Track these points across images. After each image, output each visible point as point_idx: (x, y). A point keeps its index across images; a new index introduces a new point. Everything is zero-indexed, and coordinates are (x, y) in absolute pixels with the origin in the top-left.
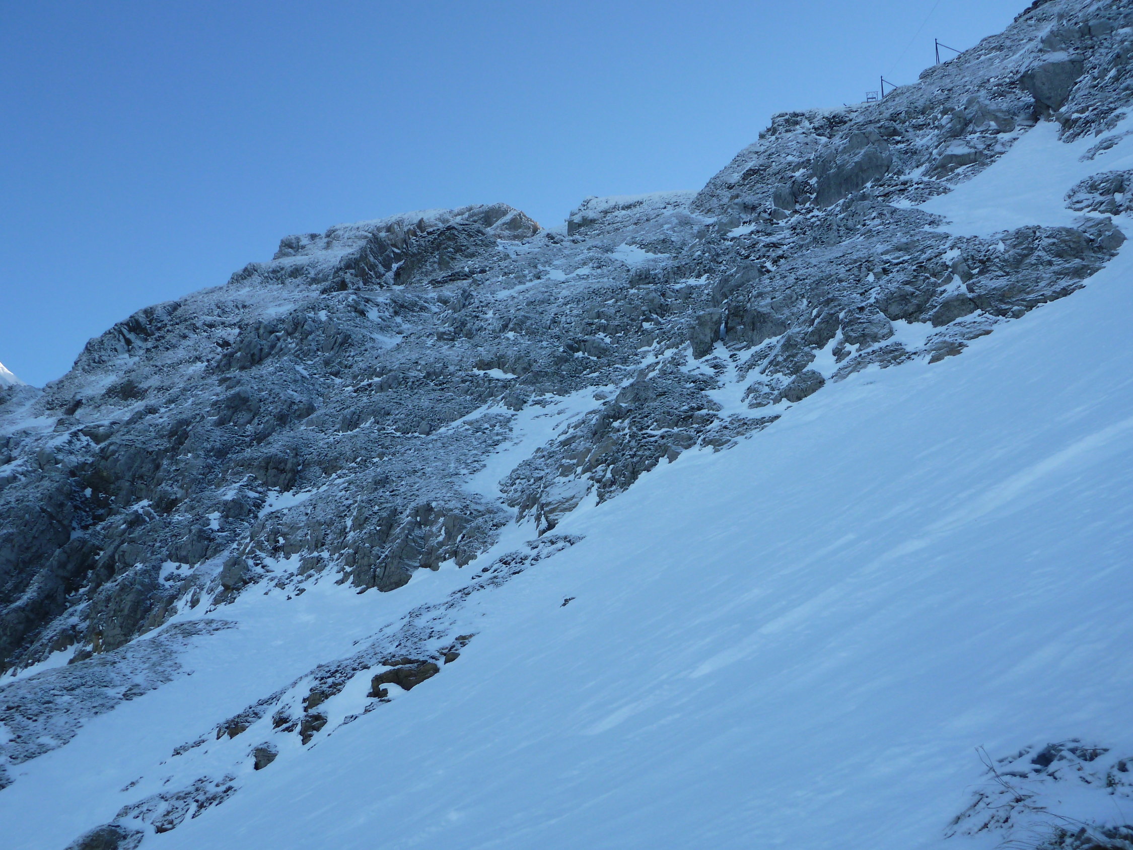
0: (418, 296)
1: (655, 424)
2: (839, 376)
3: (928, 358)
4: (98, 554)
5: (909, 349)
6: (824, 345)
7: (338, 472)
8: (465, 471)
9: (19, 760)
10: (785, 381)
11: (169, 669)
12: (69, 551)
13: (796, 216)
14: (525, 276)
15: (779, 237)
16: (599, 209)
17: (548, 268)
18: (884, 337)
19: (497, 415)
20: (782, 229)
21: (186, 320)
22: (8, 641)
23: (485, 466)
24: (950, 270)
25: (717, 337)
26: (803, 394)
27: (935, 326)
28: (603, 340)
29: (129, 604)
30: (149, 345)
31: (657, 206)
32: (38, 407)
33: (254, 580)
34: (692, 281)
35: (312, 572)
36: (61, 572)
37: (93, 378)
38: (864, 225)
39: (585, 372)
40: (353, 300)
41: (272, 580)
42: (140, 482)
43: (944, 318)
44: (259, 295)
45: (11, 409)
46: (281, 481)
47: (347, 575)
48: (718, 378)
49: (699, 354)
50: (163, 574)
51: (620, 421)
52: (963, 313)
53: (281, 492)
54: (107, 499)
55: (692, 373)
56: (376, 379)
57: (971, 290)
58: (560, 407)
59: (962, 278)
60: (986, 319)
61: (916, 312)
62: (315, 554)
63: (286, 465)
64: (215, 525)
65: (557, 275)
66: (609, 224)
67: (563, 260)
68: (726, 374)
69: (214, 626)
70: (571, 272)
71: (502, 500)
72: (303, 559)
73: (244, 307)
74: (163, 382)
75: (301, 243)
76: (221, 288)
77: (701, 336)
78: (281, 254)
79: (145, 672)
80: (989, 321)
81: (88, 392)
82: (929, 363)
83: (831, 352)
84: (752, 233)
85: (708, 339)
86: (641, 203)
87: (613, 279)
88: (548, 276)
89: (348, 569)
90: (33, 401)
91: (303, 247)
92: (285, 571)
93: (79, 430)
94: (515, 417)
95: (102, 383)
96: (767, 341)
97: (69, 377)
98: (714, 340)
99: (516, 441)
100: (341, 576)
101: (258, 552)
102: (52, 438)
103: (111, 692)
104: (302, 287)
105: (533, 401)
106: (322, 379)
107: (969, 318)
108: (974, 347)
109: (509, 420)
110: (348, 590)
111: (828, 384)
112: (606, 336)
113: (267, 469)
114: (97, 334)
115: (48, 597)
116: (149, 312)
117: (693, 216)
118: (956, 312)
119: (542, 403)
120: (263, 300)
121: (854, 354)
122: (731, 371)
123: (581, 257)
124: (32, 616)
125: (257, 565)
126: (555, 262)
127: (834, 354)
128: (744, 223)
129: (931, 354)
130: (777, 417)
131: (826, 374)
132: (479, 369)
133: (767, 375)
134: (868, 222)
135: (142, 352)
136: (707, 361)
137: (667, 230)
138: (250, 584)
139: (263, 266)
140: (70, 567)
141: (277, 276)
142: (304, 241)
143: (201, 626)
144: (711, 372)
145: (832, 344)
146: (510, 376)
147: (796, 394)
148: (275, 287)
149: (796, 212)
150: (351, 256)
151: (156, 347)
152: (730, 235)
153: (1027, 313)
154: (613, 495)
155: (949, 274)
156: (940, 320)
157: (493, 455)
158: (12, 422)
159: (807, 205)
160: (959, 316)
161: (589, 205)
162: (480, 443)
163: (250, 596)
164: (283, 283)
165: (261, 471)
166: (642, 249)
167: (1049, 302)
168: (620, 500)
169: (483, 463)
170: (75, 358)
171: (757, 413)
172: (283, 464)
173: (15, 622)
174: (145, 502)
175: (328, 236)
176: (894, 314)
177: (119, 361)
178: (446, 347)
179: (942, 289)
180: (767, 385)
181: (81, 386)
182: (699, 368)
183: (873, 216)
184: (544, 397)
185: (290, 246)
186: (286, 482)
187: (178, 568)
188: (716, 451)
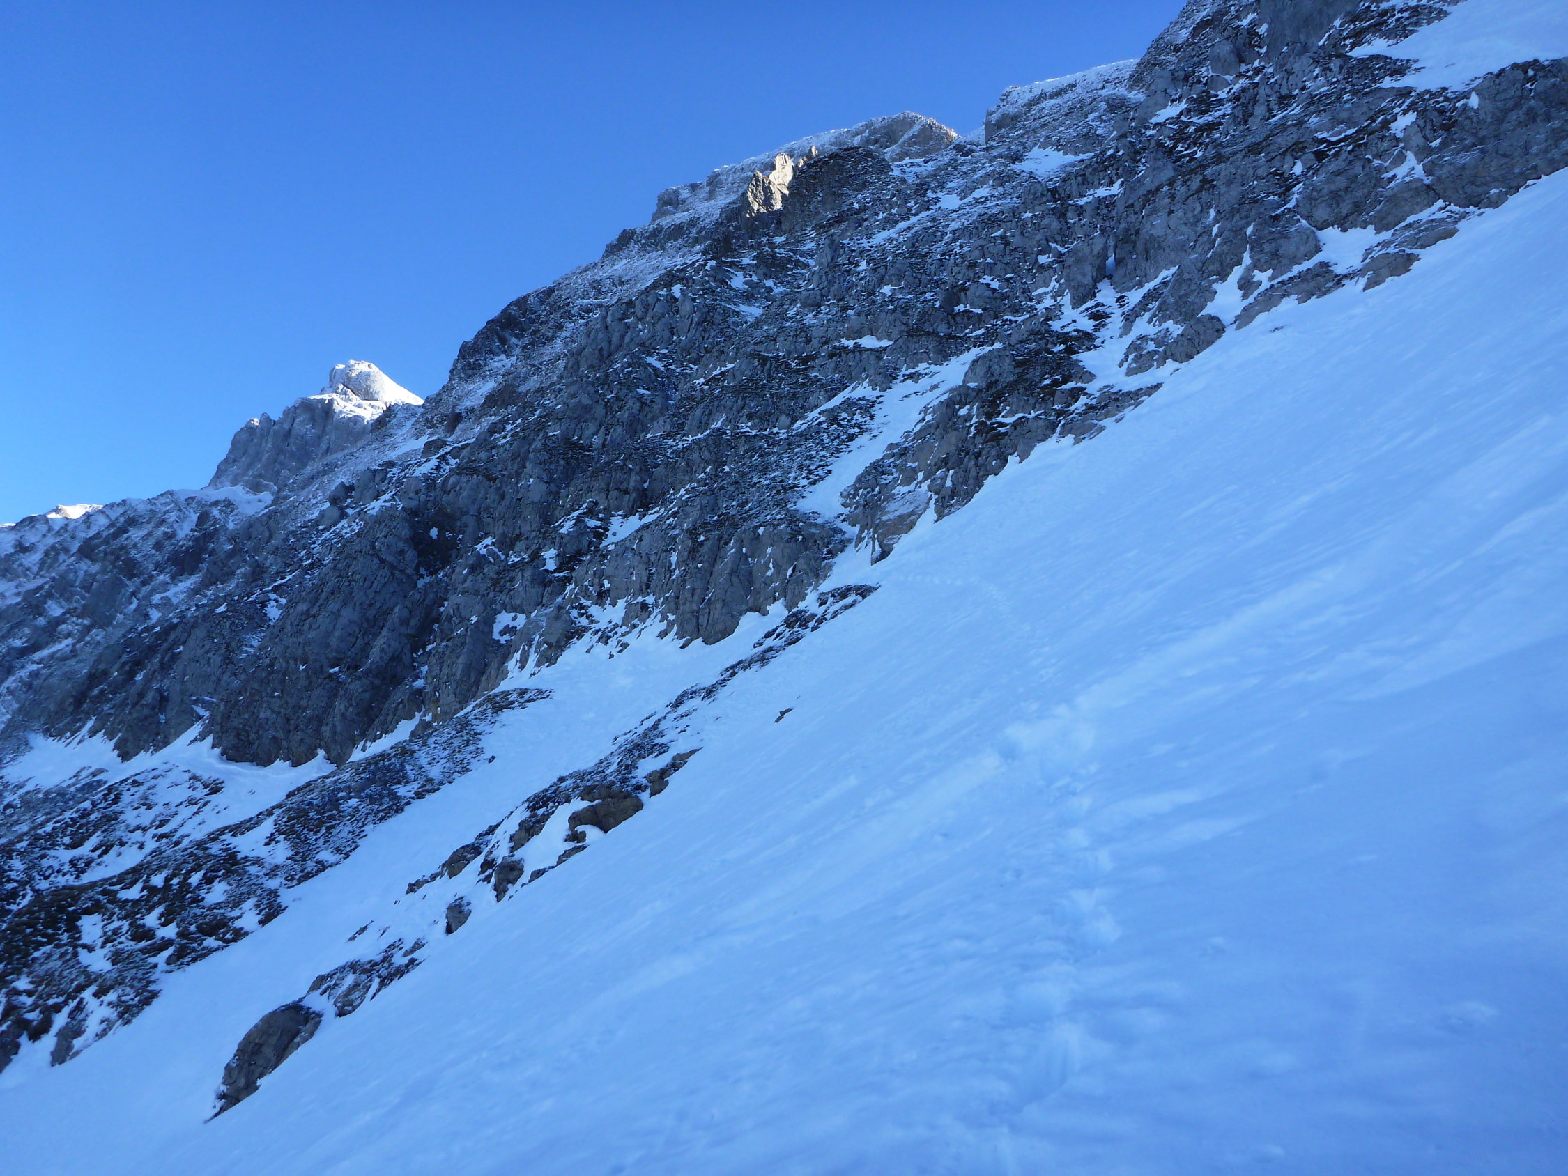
0: (792, 250)
1: (1008, 408)
2: (1245, 317)
3: (1363, 282)
4: (443, 606)
5: (1339, 270)
6: (1228, 275)
7: (687, 487)
8: (805, 482)
9: (295, 882)
10: (1175, 329)
11: (469, 757)
12: (410, 605)
13: (1241, 81)
14: (910, 209)
15: (1217, 114)
16: (1021, 102)
17: (939, 194)
18: (1308, 256)
19: (859, 399)
20: (1220, 102)
21: (559, 308)
22: (355, 712)
23: (830, 472)
24: (1401, 145)
25: (1102, 274)
26: (1194, 350)
27: (1378, 231)
28: (988, 285)
29: (461, 667)
30: (526, 340)
31: (1095, 86)
32: (418, 426)
33: (580, 632)
34: (1102, 192)
35: (636, 621)
36: (403, 630)
37: (471, 387)
38: (1303, 88)
39: (967, 331)
40: (711, 267)
41: (596, 632)
42: (486, 515)
43: (1390, 218)
44: (637, 267)
45: (392, 431)
46: (625, 504)
47: (671, 624)
48: (1097, 334)
49: (1077, 302)
50: (498, 627)
51: (968, 407)
52: (1417, 208)
53: (626, 516)
54: (454, 538)
55: (1066, 330)
56: (730, 366)
57: (1428, 172)
58: (935, 380)
59: (1416, 155)
60: (1449, 214)
61: (1352, 213)
62: (640, 599)
63: (629, 483)
64: (551, 565)
65: (950, 201)
66: (1035, 120)
67: (960, 181)
68: (1109, 326)
69: (527, 696)
70: (965, 197)
71: (842, 518)
72: (628, 605)
73: (622, 283)
74: (541, 383)
75: (682, 197)
76: (596, 264)
77: (1079, 277)
78: (659, 214)
79: (443, 761)
80: (1455, 216)
81: (468, 403)
82: (1364, 289)
83: (1236, 285)
84: (1181, 113)
85: (1088, 280)
86: (1074, 86)
87: (1018, 197)
88: (939, 205)
89: (671, 617)
90: (414, 420)
91: (684, 201)
92: (610, 622)
93: (446, 453)
94: (881, 399)
95: (480, 392)
96: (1163, 274)
97: (447, 389)
98: (1096, 280)
99: (875, 433)
100: (664, 625)
101: (583, 600)
102: (419, 466)
103: (402, 791)
104: (684, 250)
105: (904, 375)
106: (679, 370)
107: (1425, 215)
108: (1430, 257)
109: (872, 404)
110: (671, 643)
111: (1230, 333)
112: (992, 280)
113: (608, 490)
114: (470, 336)
115: (392, 659)
116: (521, 303)
117: (1130, 96)
118: (1407, 208)
119: (915, 377)
120: (642, 272)
121: (1266, 285)
122: (1116, 321)
123: (982, 172)
124: (377, 682)
125: (581, 615)
126: (950, 185)
127: (1240, 288)
128: (1173, 101)
129: (1367, 277)
130: (1158, 386)
131: (1227, 318)
132: (848, 339)
133: (1154, 325)
134: (1308, 84)
135: (518, 350)
136: (1087, 309)
137: (1093, 120)
138: (574, 640)
139: (639, 230)
140: (413, 622)
141: (655, 239)
142: (685, 194)
143: (514, 697)
144: (1087, 324)
145: (1237, 272)
146: (885, 343)
147: (1187, 349)
148: (655, 254)
149: (1240, 75)
150: (732, 206)
151: (532, 344)
152: (1154, 120)
153: (1511, 198)
154: (953, 509)
155: (1401, 152)
156: (1385, 222)
157: (843, 456)
158: (393, 447)
159: (1256, 64)
160: (1411, 213)
161: (1009, 99)
162: (832, 440)
163: (574, 653)
164: (663, 249)
165: (602, 494)
166: (1059, 150)
167: (1543, 177)
168: (960, 516)
169: (828, 468)
170: (450, 366)
171: (1134, 383)
172: (625, 484)
173: (360, 690)
174: (488, 541)
175: (709, 184)
176: (1321, 221)
177: (496, 364)
178: (811, 315)
179: (1390, 175)
180: (1152, 340)
181: (459, 398)
182: (1074, 321)
183: (1315, 73)
184: (916, 369)
185: (670, 201)
186: (631, 504)
187: (514, 619)
188: (1077, 441)
